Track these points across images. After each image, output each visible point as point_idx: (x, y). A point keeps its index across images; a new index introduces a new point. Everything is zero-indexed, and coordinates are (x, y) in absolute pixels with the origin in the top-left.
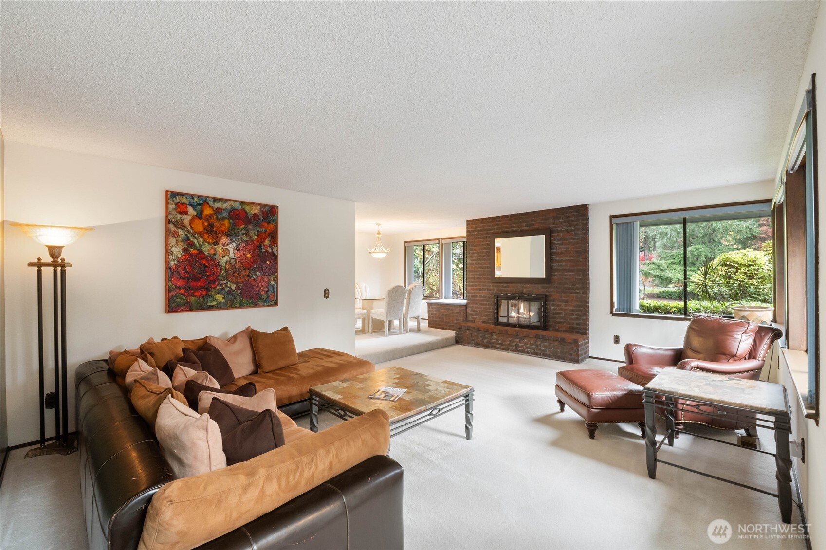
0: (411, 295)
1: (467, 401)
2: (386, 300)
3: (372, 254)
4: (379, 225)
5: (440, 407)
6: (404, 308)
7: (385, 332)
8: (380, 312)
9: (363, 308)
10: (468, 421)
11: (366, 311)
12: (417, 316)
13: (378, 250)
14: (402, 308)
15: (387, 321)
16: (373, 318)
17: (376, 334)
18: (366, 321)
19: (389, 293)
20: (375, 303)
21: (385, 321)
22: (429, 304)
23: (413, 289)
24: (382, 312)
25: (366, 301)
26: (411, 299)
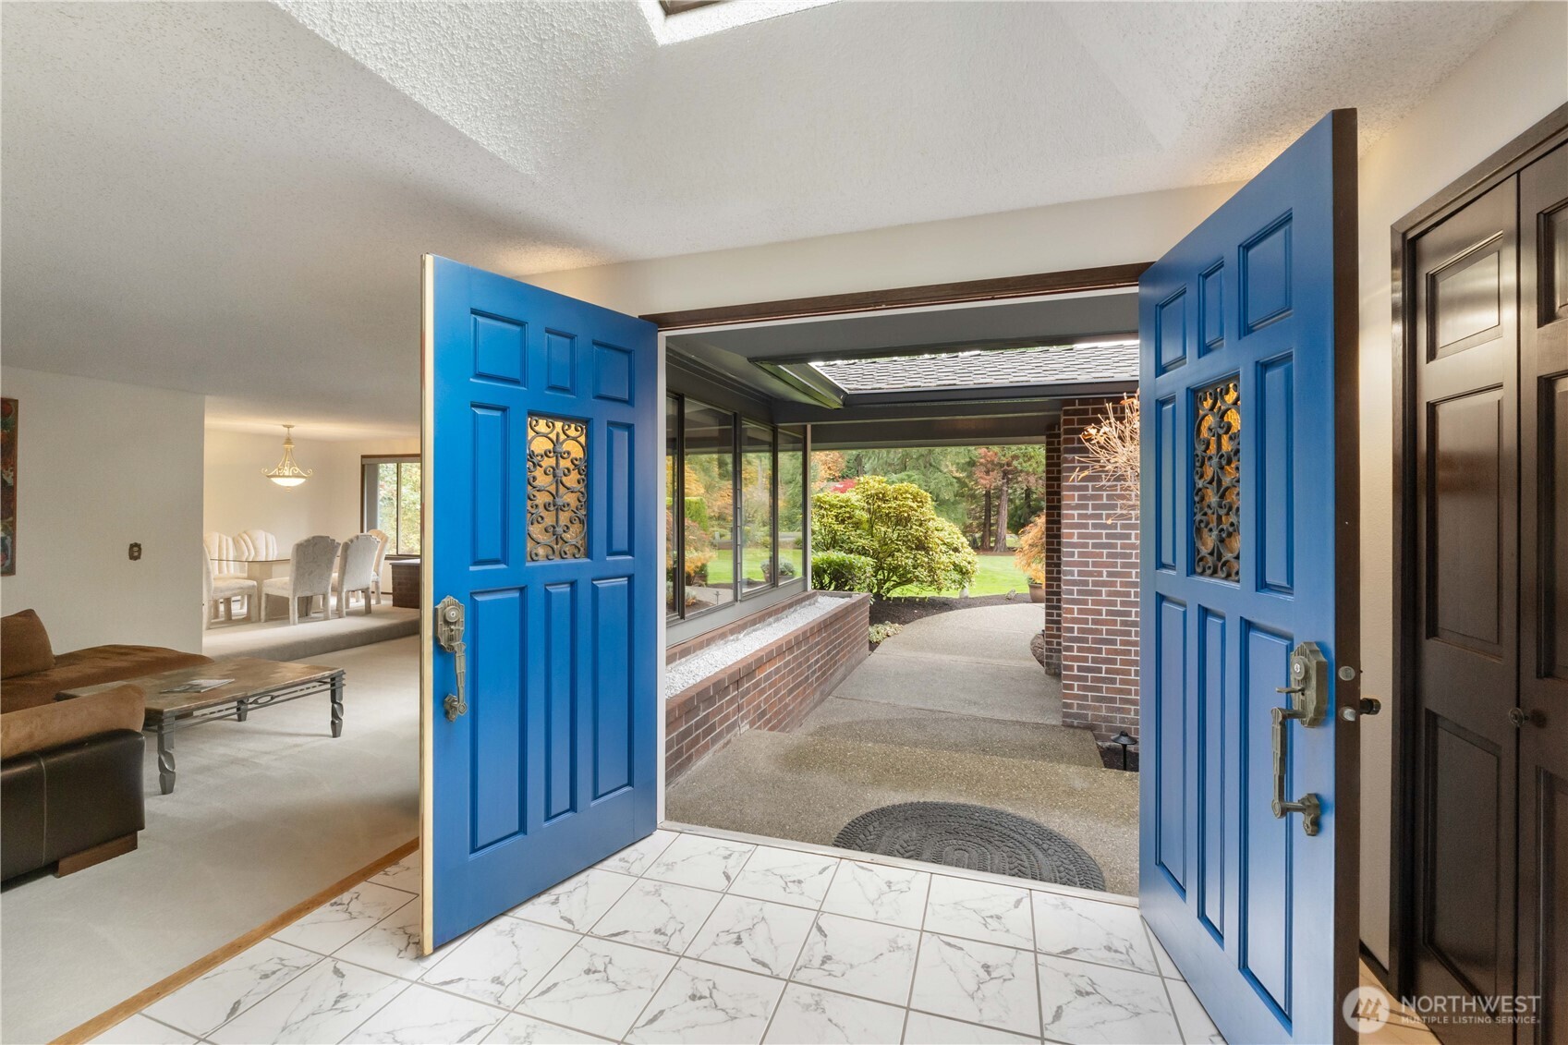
0: (349, 552)
1: (333, 685)
2: (293, 562)
3: (273, 479)
4: (289, 427)
5: (275, 694)
6: (335, 575)
7: (291, 618)
8: (281, 583)
9: (249, 578)
10: (335, 715)
11: (255, 583)
12: (365, 587)
13: (287, 474)
14: (330, 575)
15: (294, 599)
16: (267, 595)
17: (274, 622)
18: (255, 600)
19: (297, 549)
20: (276, 568)
21: (291, 598)
22: (394, 566)
23: (352, 541)
24: (285, 583)
25: (257, 565)
26: (349, 559)
